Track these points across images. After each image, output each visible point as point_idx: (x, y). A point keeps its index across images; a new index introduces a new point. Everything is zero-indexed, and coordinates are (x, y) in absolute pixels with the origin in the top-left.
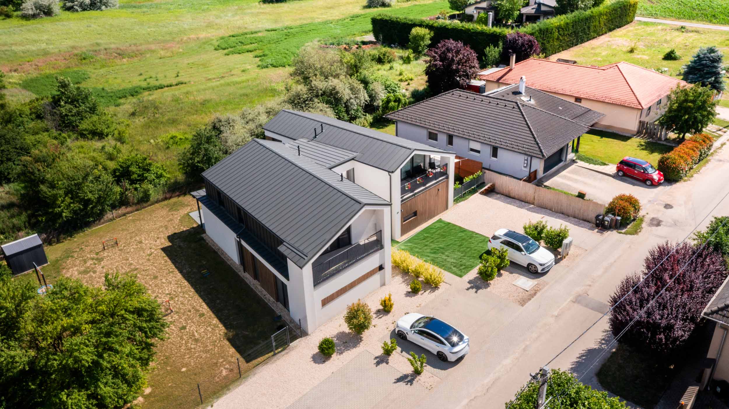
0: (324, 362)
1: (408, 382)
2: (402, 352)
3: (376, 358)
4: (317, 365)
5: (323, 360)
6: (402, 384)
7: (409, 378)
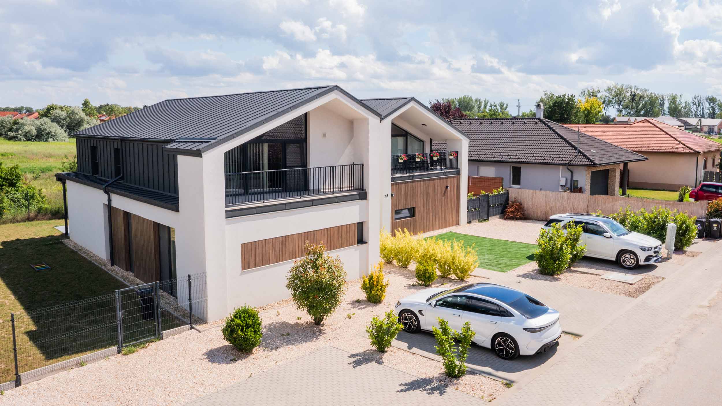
0: (234, 360)
1: (433, 389)
2: (410, 348)
3: (353, 356)
4: (215, 365)
5: (232, 357)
6: (418, 394)
7: (435, 384)
